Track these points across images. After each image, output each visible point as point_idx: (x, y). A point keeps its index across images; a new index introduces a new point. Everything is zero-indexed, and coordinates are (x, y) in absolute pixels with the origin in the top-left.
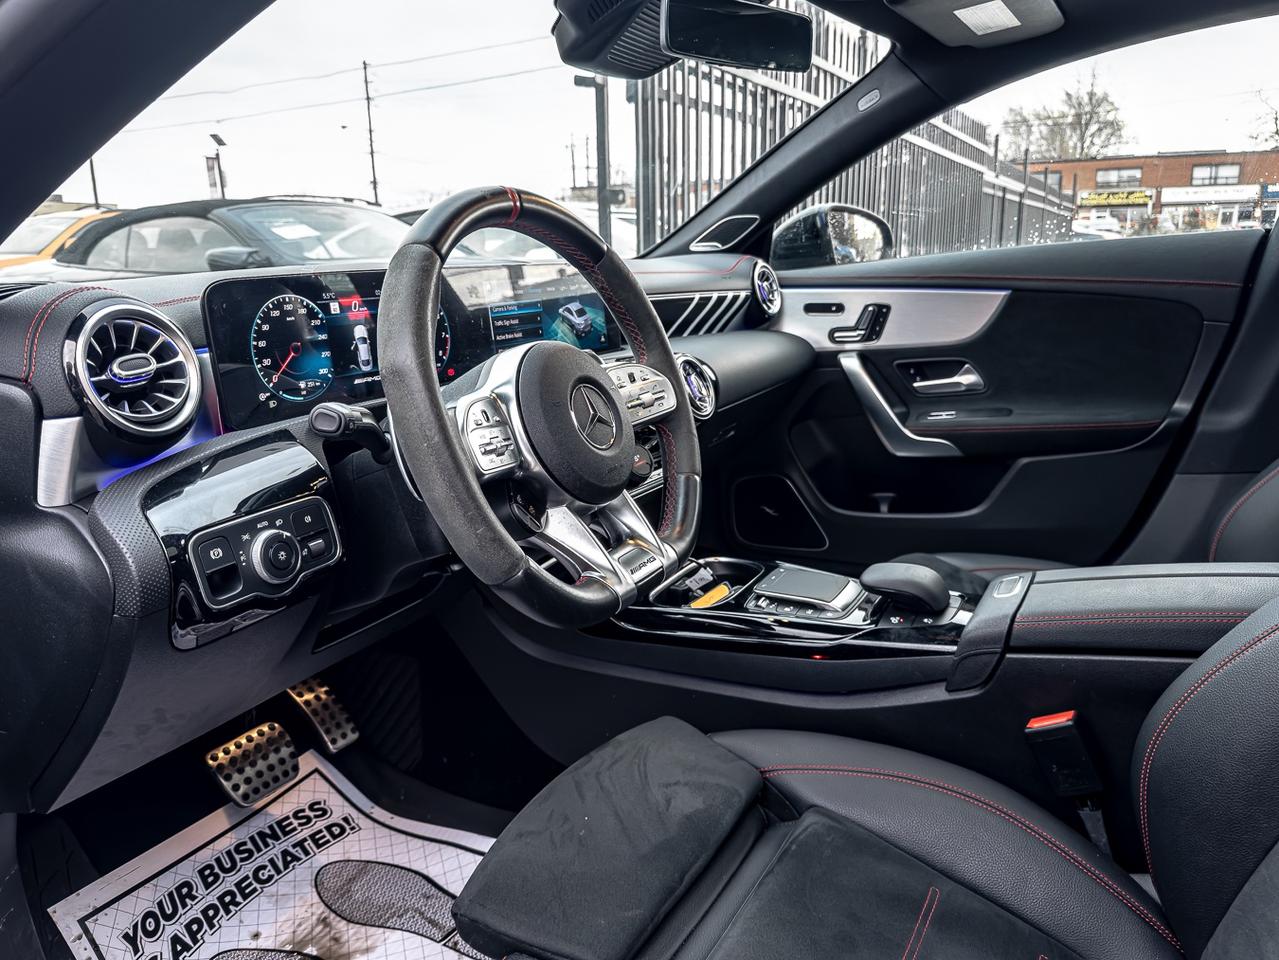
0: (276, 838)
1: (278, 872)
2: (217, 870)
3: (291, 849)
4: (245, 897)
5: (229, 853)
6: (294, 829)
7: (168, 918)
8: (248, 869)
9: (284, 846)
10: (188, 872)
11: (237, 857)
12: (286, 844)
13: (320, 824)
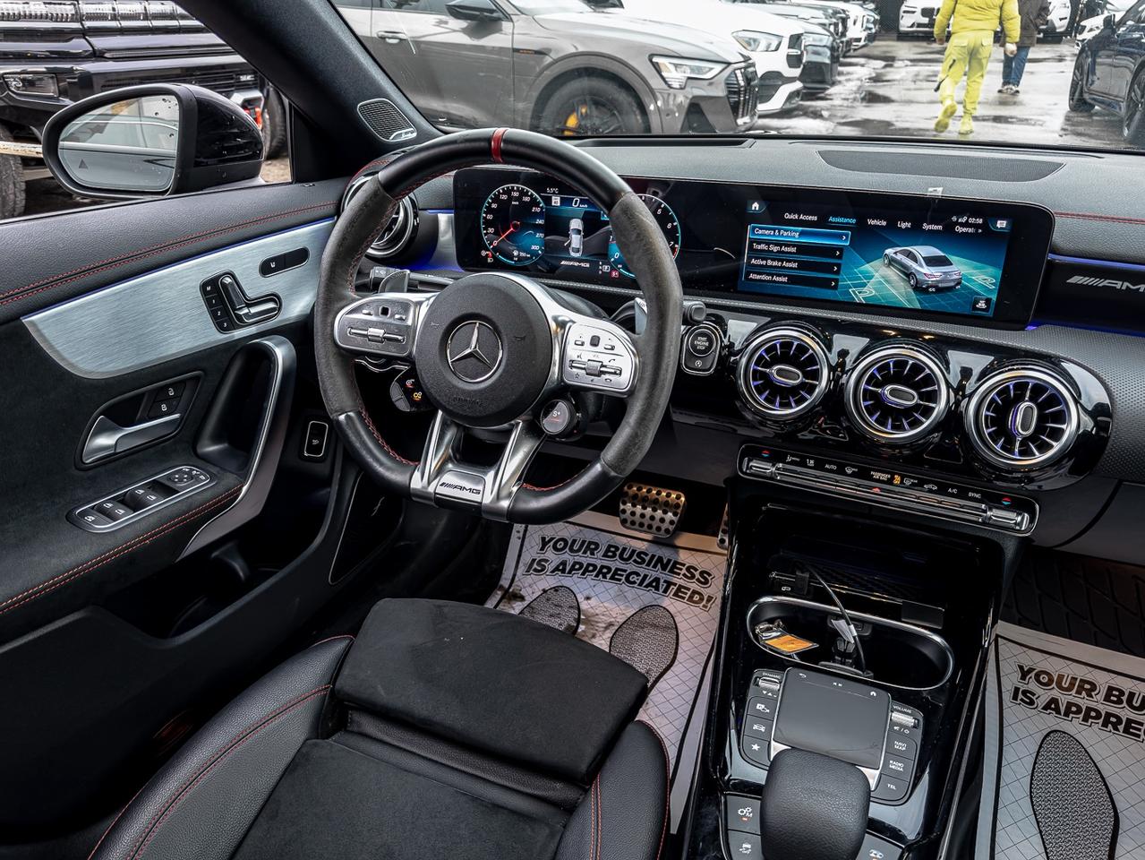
0: (664, 568)
1: (640, 584)
2: (618, 553)
3: (662, 581)
4: (612, 578)
5: (634, 551)
6: (679, 574)
7: (571, 550)
8: (631, 567)
9: (661, 576)
10: (604, 540)
11: (635, 557)
12: (664, 576)
13: (694, 586)
